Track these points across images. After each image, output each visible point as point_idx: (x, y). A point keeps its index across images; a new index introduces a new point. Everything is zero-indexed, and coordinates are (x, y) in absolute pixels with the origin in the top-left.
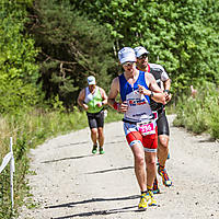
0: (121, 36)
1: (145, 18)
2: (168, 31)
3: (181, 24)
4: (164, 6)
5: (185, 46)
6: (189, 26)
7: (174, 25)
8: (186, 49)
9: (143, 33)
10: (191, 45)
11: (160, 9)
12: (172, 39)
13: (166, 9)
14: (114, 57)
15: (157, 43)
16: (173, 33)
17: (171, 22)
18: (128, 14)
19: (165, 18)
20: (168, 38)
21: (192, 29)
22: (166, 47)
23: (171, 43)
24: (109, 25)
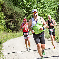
2: (40, 11)
3: (43, 9)
6: (45, 10)
7: (41, 9)
8: (44, 16)
11: (37, 5)
12: (41, 13)
13: (39, 5)
18: (29, 6)
19: (39, 8)
20: (39, 13)
22: (39, 15)
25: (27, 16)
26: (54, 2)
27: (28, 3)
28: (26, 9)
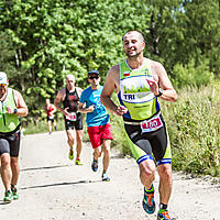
0: (24, 43)
1: (50, 24)
2: (75, 39)
3: (89, 31)
4: (70, 11)
5: (94, 55)
6: (97, 34)
7: (81, 32)
8: (94, 59)
9: (47, 40)
10: (100, 53)
11: (66, 15)
12: (79, 47)
13: (72, 14)
14: (16, 66)
15: (62, 51)
16: (80, 40)
17: (79, 28)
18: (31, 19)
19: (72, 24)
20: (74, 45)
21: (101, 36)
22: (73, 55)
23: (78, 51)
24: (10, 31)
25: (25, 58)
26: (134, 5)
27: (28, 6)
28: (19, 30)
